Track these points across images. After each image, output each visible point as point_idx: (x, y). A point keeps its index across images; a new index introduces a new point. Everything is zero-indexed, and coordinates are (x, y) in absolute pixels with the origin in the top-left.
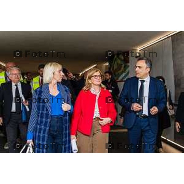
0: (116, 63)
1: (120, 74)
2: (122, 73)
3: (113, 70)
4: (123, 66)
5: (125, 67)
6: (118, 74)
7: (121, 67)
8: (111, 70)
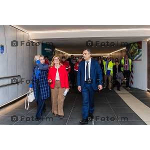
0: (132, 48)
1: (135, 55)
2: (136, 55)
3: (130, 52)
4: (137, 50)
5: (138, 51)
6: (134, 55)
7: (136, 51)
8: (129, 52)
